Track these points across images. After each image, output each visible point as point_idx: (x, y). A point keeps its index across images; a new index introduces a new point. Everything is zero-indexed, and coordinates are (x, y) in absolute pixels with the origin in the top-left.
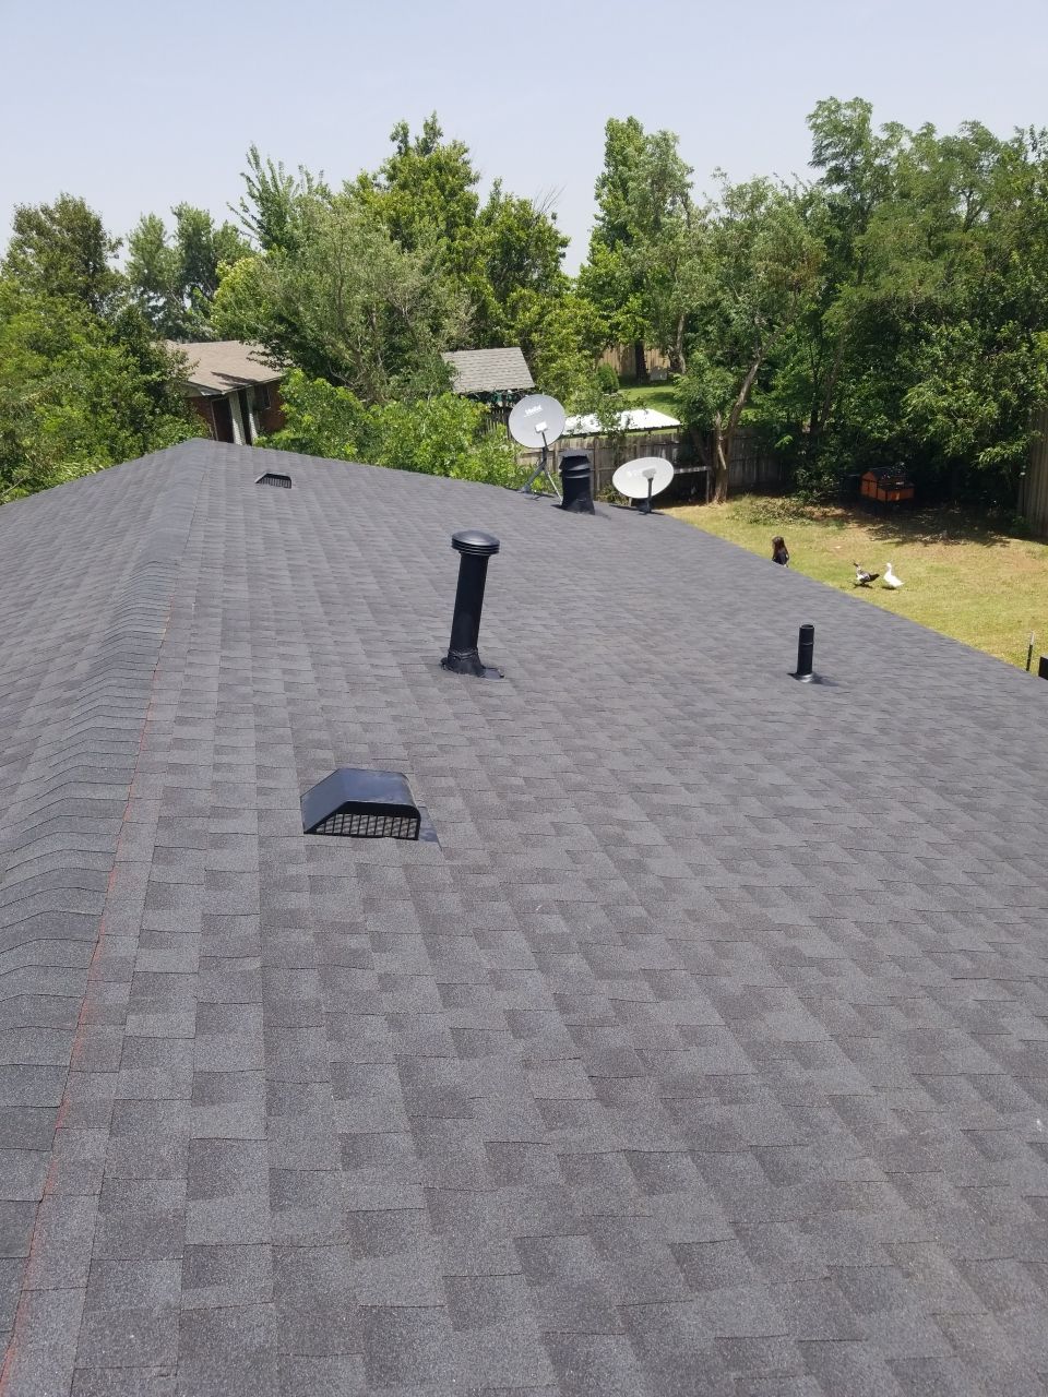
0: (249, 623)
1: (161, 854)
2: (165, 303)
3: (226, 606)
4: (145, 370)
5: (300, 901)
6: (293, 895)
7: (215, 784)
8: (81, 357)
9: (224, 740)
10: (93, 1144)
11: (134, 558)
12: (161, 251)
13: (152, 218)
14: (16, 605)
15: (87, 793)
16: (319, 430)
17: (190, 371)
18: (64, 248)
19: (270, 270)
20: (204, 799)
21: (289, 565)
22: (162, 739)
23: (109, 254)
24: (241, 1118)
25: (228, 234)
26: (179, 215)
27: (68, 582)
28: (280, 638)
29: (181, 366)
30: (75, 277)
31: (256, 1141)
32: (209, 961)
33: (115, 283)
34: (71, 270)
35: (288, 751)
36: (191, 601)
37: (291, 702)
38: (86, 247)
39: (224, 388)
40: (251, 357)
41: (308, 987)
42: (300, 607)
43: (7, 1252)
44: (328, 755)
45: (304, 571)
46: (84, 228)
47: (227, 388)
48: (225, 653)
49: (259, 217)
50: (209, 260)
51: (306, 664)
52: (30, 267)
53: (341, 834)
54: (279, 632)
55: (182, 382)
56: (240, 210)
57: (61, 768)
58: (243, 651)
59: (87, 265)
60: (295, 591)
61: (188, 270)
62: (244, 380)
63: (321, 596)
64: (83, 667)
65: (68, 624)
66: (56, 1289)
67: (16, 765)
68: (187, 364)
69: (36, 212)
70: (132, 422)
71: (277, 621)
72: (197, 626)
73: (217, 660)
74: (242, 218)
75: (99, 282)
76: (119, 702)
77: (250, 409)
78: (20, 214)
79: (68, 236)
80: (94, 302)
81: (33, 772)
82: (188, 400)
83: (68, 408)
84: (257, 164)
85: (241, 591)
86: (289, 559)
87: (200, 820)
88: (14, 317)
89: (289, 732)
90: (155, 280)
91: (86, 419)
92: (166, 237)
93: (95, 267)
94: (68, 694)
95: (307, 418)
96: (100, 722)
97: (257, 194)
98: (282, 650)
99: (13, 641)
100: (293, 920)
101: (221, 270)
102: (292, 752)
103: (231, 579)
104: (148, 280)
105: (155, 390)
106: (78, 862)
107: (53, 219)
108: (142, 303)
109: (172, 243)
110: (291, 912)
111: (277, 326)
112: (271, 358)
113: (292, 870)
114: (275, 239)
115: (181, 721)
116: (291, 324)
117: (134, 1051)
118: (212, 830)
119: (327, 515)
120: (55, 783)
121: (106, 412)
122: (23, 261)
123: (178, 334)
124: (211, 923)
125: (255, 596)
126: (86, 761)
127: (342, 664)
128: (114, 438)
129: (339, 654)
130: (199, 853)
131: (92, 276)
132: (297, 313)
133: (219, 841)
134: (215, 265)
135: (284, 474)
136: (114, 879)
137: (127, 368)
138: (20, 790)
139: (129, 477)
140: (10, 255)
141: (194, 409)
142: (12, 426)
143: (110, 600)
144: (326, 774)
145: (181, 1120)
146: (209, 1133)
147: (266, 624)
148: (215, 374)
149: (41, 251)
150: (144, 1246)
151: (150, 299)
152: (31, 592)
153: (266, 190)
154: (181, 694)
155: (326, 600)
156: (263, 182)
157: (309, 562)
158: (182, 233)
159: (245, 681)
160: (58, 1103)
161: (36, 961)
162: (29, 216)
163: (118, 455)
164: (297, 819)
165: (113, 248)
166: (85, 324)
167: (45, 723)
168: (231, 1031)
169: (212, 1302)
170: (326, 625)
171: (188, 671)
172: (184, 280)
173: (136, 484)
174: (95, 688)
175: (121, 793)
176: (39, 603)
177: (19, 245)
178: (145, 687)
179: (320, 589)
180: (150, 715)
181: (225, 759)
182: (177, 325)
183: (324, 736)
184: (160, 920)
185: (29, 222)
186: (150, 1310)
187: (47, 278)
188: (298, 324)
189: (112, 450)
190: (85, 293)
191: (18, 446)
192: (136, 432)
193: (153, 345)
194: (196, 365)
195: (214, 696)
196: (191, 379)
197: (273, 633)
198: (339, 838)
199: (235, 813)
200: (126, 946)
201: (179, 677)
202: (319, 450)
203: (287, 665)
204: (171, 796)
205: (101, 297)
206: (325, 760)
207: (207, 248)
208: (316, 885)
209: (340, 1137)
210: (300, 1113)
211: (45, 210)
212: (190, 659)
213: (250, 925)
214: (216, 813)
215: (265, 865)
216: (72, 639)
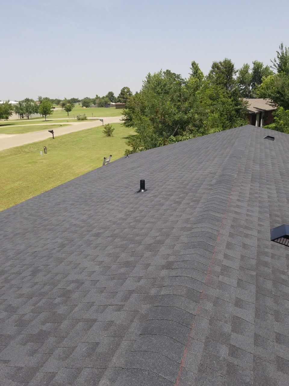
0: (259, 177)
1: (231, 235)
2: (245, 88)
3: (253, 171)
4: (236, 105)
5: (268, 259)
6: (266, 257)
7: (246, 219)
8: (221, 101)
9: (249, 208)
10: (209, 306)
11: (229, 155)
12: (247, 73)
13: (247, 64)
14: (197, 163)
15: (214, 214)
16: (284, 125)
17: (248, 107)
18: (223, 73)
19: (279, 78)
20: (243, 223)
21: (272, 162)
22: (233, 204)
23: (234, 74)
24: (248, 315)
25: (267, 69)
26: (254, 64)
27: (211, 159)
28: (267, 183)
29: (246, 105)
30: (224, 80)
31: (251, 323)
32: (242, 268)
33: (233, 82)
34: (223, 78)
35: (268, 215)
36: (244, 169)
37: (269, 201)
38: (229, 72)
39: (256, 111)
40: (267, 103)
41: (269, 285)
42: (274, 175)
43: (187, 325)
44: (280, 219)
45: (276, 165)
46: (230, 67)
47: (257, 111)
48: (252, 184)
49: (279, 63)
50: (260, 76)
51: (275, 192)
52: (213, 78)
53: (282, 244)
54: (267, 181)
55: (245, 109)
56: (274, 61)
57: (208, 206)
58: (257, 185)
59: (227, 77)
60: (273, 170)
61: (253, 79)
62: (262, 110)
63: (280, 173)
64: (214, 181)
65: (211, 169)
66: (197, 340)
67: (196, 203)
68: (247, 105)
69: (218, 63)
70: (230, 119)
71: (267, 178)
72: (245, 176)
73: (249, 186)
74: (274, 64)
75: (230, 82)
76: (223, 192)
77: (262, 117)
78: (214, 64)
79: (224, 70)
80: (227, 87)
81: (200, 205)
82: (245, 114)
83: (215, 114)
84: (282, 48)
85: (257, 168)
86: (272, 161)
87: (242, 229)
88: (207, 90)
89: (268, 210)
90: (244, 81)
91: (219, 118)
92: (249, 70)
93: (229, 78)
94: (210, 187)
95: (282, 122)
96: (218, 196)
97: (280, 57)
98: (268, 186)
99: (196, 172)
100: (266, 264)
101: (263, 79)
102: (269, 216)
103: (255, 164)
104: (242, 81)
105: (237, 111)
106: (210, 231)
107: (222, 65)
108: (239, 87)
109: (251, 71)
110: (265, 262)
111: (277, 95)
112: (273, 104)
113: (266, 250)
114: (282, 70)
115: (239, 200)
116: (281, 94)
117: (221, 286)
118: (245, 232)
119: (284, 150)
120: (206, 209)
121: (224, 116)
122: (212, 76)
123: (246, 96)
124: (243, 258)
125: (261, 170)
126: (214, 206)
127: (285, 194)
128: (224, 123)
129: (285, 190)
130: (241, 238)
131: (228, 80)
132: (284, 91)
133: (247, 236)
134: (261, 77)
135: (273, 136)
136: (218, 238)
137: (231, 105)
138: (197, 209)
139: (229, 133)
140: (209, 75)
141: (247, 117)
142: (202, 118)
143: (222, 165)
144: (278, 225)
145: (231, 309)
146: (238, 315)
147: (264, 178)
148: (254, 107)
149: (217, 73)
150: (219, 339)
151: (241, 86)
152: (201, 160)
153: (283, 56)
154: (239, 193)
155: (282, 174)
156: (283, 54)
157: (277, 162)
158: (254, 69)
159: (257, 193)
160: (201, 292)
161: (199, 253)
162: (216, 64)
163: (224, 128)
164: (269, 236)
165: (235, 73)
166: (224, 92)
167: (204, 193)
168: (246, 290)
169: (236, 363)
170: (281, 181)
171: (241, 187)
172: (251, 81)
173: (230, 135)
174: (217, 187)
175: (222, 216)
176: (203, 163)
177: (212, 72)
178: (230, 190)
179: (280, 170)
180: (231, 197)
181: (249, 213)
182: (247, 94)
183: (278, 213)
184: (230, 252)
185: (215, 66)
186: (220, 357)
187: (217, 81)
188: (284, 94)
189: (223, 126)
190: (225, 85)
191: (202, 123)
192: (230, 122)
193: (240, 99)
194: (250, 105)
195: (248, 196)
196: (248, 109)
197: (265, 181)
198: (281, 245)
199: (251, 229)
200: (220, 257)
201: (239, 188)
202: (283, 131)
203: (269, 191)
204: (235, 220)
205: (229, 86)
206: (278, 221)
207: (260, 73)
208: (273, 256)
209: (276, 332)
210: (264, 320)
211: (220, 63)
212: (242, 184)
213: (254, 262)
214: (246, 228)
215: (259, 246)
216: (212, 174)
